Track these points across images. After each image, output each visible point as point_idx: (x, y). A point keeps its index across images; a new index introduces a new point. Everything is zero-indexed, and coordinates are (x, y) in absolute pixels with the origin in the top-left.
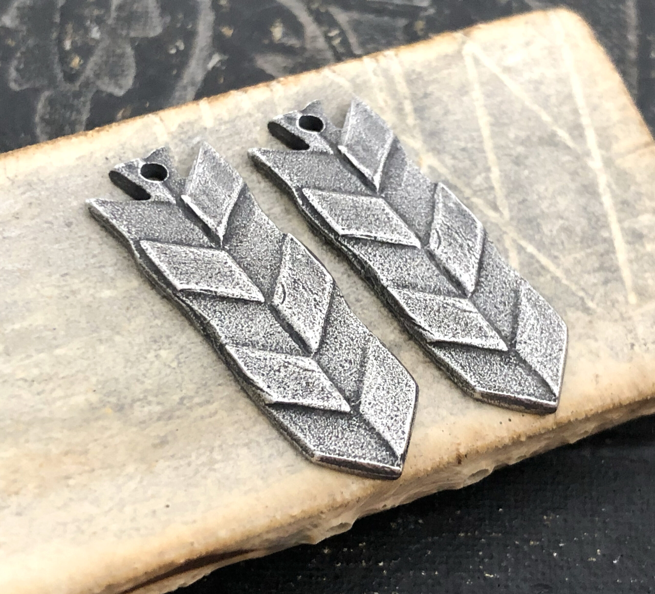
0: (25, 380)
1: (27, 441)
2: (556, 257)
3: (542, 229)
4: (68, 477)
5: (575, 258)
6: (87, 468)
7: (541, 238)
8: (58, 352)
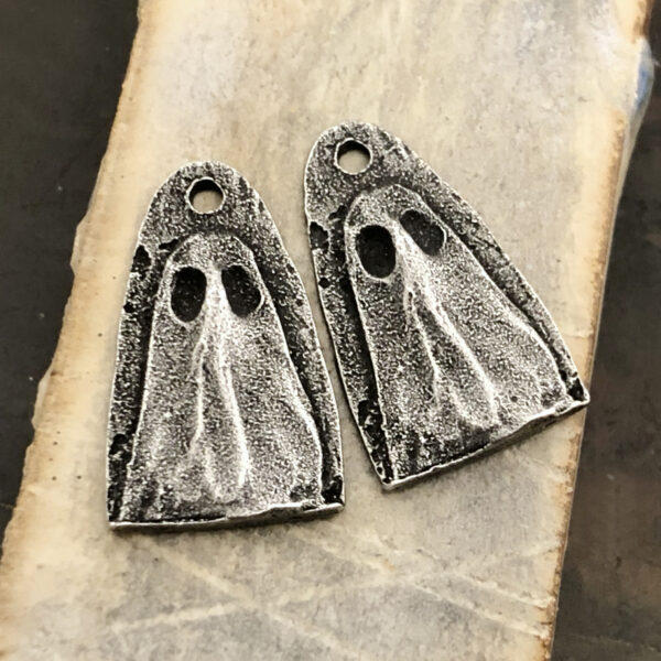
0: (364, 67)
1: (306, 35)
2: (193, 629)
3: (235, 641)
4: (253, 43)
5: (179, 651)
6: (252, 62)
7: (225, 632)
8: (377, 105)
